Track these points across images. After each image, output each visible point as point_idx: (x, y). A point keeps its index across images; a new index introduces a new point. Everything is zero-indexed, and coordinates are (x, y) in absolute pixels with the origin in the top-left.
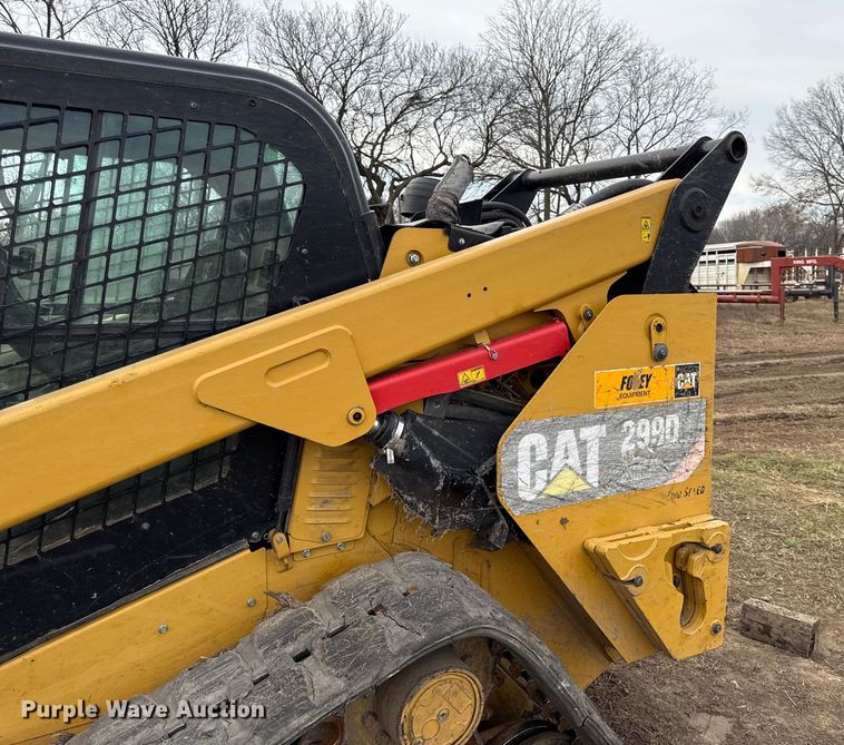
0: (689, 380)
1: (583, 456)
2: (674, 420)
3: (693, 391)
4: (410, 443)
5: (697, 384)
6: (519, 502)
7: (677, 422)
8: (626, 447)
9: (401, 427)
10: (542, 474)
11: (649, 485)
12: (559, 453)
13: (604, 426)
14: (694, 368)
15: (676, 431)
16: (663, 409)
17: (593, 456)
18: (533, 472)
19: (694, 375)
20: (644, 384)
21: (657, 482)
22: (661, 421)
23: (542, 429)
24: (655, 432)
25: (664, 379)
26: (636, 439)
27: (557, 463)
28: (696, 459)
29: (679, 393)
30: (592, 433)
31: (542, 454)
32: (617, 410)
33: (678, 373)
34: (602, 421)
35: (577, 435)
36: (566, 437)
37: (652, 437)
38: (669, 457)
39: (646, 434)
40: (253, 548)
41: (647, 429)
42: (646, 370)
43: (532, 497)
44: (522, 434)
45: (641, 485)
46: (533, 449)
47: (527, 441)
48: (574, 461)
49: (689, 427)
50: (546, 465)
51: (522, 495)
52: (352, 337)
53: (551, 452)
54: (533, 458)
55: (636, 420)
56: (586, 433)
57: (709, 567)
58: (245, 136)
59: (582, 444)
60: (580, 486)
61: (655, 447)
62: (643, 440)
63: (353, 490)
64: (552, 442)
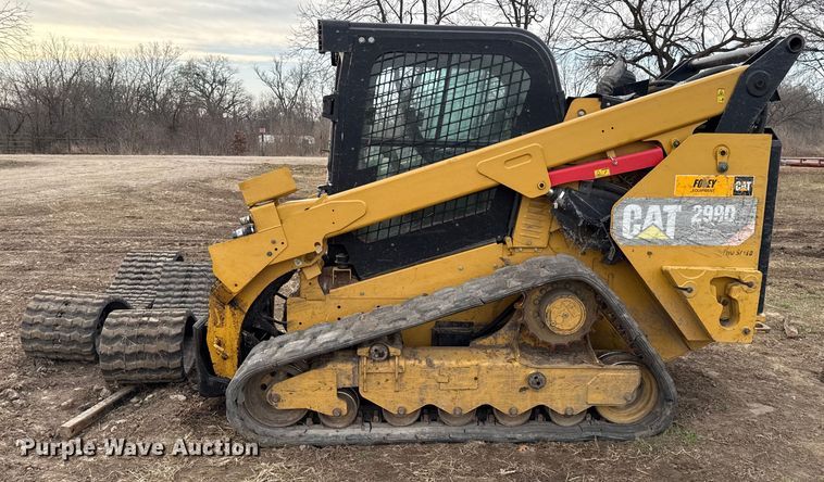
0: (746, 186)
1: (665, 220)
2: (732, 209)
3: (748, 193)
4: (566, 201)
5: (751, 188)
6: (623, 238)
7: (733, 209)
8: (694, 220)
9: (563, 193)
10: (639, 226)
11: (709, 244)
12: (649, 217)
13: (680, 207)
14: (750, 179)
15: (732, 215)
16: (725, 201)
17: (671, 221)
18: (632, 225)
19: (749, 183)
20: (710, 185)
21: (716, 243)
22: (722, 208)
23: (638, 203)
24: (717, 214)
25: (725, 184)
26: (702, 216)
27: (647, 222)
28: (747, 234)
29: (736, 193)
30: (672, 209)
31: (638, 215)
32: (690, 198)
33: (736, 181)
34: (679, 203)
35: (661, 209)
36: (654, 209)
37: (714, 217)
38: (726, 230)
39: (710, 214)
40: (498, 243)
41: (711, 211)
42: (713, 177)
43: (631, 237)
44: (627, 204)
45: (704, 243)
46: (633, 212)
47: (629, 208)
48: (659, 222)
49: (744, 213)
50: (641, 222)
51: (624, 235)
52: (542, 150)
53: (644, 216)
54: (632, 218)
55: (703, 206)
56: (667, 208)
57: (744, 294)
58: (507, 59)
59: (664, 215)
60: (661, 236)
61: (716, 222)
62: (707, 217)
63: (543, 224)
64: (645, 212)
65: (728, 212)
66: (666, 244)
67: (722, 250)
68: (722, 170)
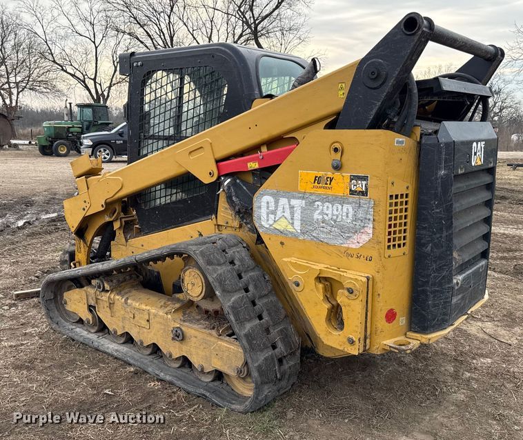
0: (361, 186)
1: (292, 214)
2: (349, 208)
3: (364, 193)
5: (367, 189)
6: (262, 226)
7: (351, 210)
8: (317, 216)
9: (228, 181)
10: (272, 216)
11: (332, 242)
12: (280, 209)
13: (304, 201)
14: (365, 178)
15: (350, 215)
16: (342, 201)
17: (297, 216)
18: (268, 214)
19: (364, 183)
20: (328, 183)
22: (340, 207)
23: (272, 195)
24: (335, 213)
25: (341, 183)
26: (322, 213)
27: (279, 213)
28: (365, 238)
29: (352, 192)
30: (297, 203)
31: (272, 208)
32: (311, 194)
33: (351, 180)
34: (303, 198)
35: (289, 202)
36: (283, 201)
37: (333, 215)
38: (348, 231)
39: (330, 212)
41: (330, 209)
42: (330, 174)
43: (268, 226)
44: (263, 195)
45: (325, 240)
46: (268, 203)
47: (266, 198)
48: (287, 214)
49: (360, 215)
50: (274, 213)
51: (263, 223)
52: (211, 143)
53: (276, 207)
54: (268, 208)
55: (323, 203)
56: (294, 202)
57: (346, 300)
59: (292, 207)
60: (290, 228)
61: (335, 221)
62: (327, 215)
64: (277, 202)
65: (345, 212)
66: (294, 237)
67: (343, 251)
68: (338, 167)
